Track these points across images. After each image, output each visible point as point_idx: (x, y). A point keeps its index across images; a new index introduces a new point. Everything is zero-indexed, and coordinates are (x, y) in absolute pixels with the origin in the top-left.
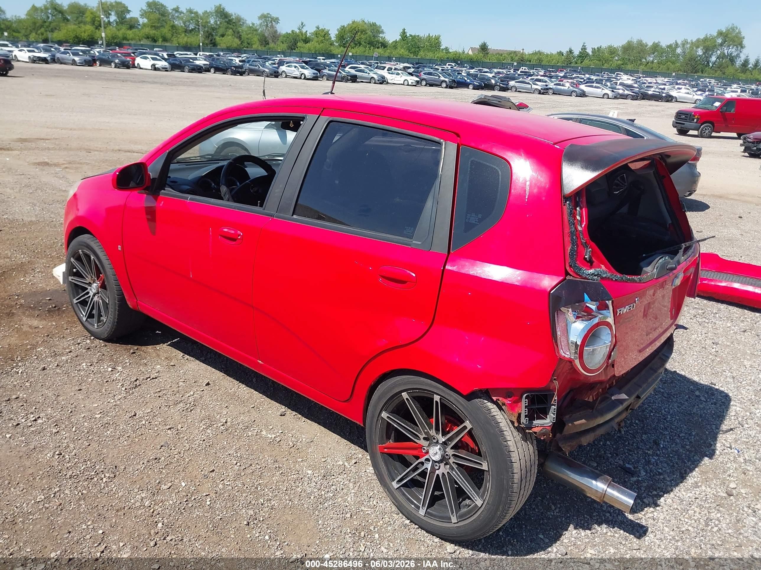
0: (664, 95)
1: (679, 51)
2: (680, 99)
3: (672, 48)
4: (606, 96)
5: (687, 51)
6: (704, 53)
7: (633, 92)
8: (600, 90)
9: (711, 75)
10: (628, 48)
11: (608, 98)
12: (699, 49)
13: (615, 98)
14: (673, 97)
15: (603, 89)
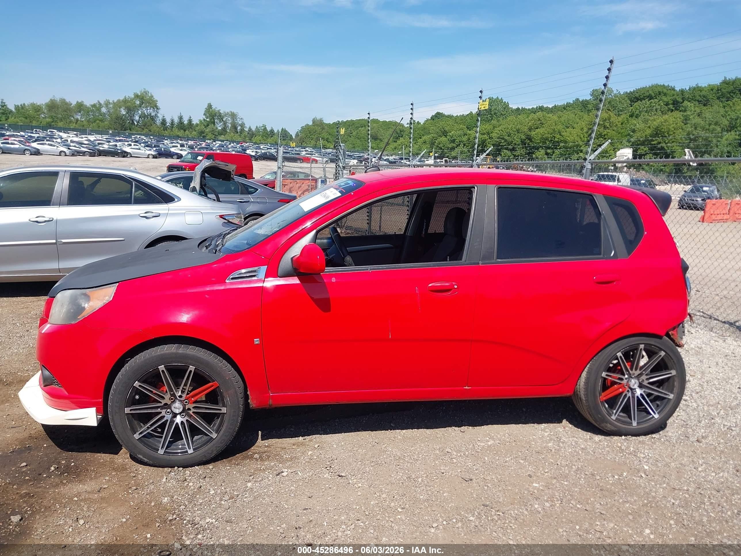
0: (119, 151)
1: (104, 110)
2: (134, 154)
3: (97, 107)
4: (63, 154)
5: (111, 111)
6: (127, 113)
7: (89, 149)
8: (55, 148)
9: (140, 132)
10: (52, 106)
11: (66, 155)
12: (122, 109)
13: (73, 155)
14: (128, 152)
15: (58, 147)
